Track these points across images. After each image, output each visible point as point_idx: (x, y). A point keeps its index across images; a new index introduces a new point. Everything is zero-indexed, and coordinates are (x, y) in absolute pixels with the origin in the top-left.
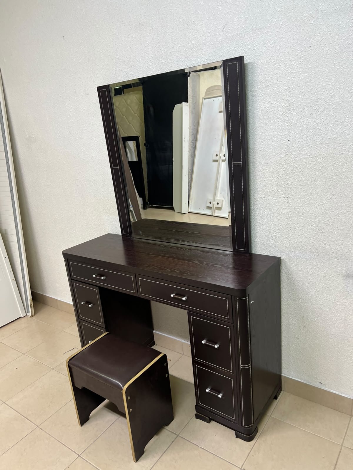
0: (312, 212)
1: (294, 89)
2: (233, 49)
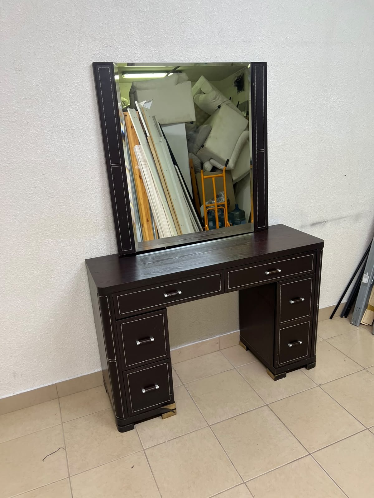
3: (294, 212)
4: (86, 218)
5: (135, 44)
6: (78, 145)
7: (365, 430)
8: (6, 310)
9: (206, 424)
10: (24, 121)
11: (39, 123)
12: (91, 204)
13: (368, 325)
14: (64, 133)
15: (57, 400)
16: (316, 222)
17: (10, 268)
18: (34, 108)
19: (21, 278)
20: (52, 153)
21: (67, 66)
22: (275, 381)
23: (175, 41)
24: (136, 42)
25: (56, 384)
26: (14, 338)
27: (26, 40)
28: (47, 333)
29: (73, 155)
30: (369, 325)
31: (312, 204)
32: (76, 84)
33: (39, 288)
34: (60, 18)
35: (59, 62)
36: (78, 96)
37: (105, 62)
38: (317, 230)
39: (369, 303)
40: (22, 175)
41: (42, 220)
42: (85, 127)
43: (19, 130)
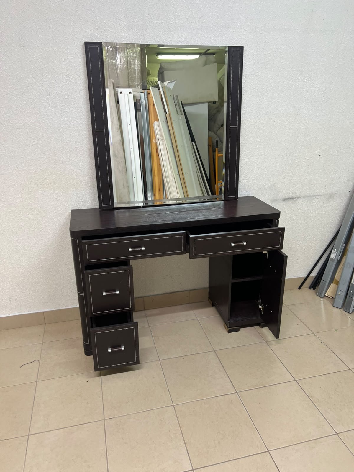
0: (255, 162)
1: (248, 76)
2: (206, 37)
3: (266, 186)
4: (74, 175)
5: (123, 27)
6: (70, 112)
7: (293, 381)
8: (5, 245)
9: (158, 358)
10: (25, 89)
11: (38, 91)
12: (79, 163)
13: (331, 298)
14: (58, 101)
15: (44, 325)
16: (287, 197)
17: (10, 210)
18: (34, 78)
19: (18, 220)
20: (48, 117)
21: (63, 44)
22: (229, 333)
23: (159, 25)
24: (123, 25)
25: (43, 312)
26: (11, 269)
27: (30, 21)
28: (38, 268)
29: (65, 120)
30: (333, 298)
31: (285, 181)
32: (70, 60)
33: (33, 229)
34: (58, 4)
35: (56, 41)
36: (72, 70)
37: (96, 41)
38: (289, 205)
39: (335, 278)
40: (22, 134)
41: (37, 173)
42: (77, 97)
43: (21, 96)
